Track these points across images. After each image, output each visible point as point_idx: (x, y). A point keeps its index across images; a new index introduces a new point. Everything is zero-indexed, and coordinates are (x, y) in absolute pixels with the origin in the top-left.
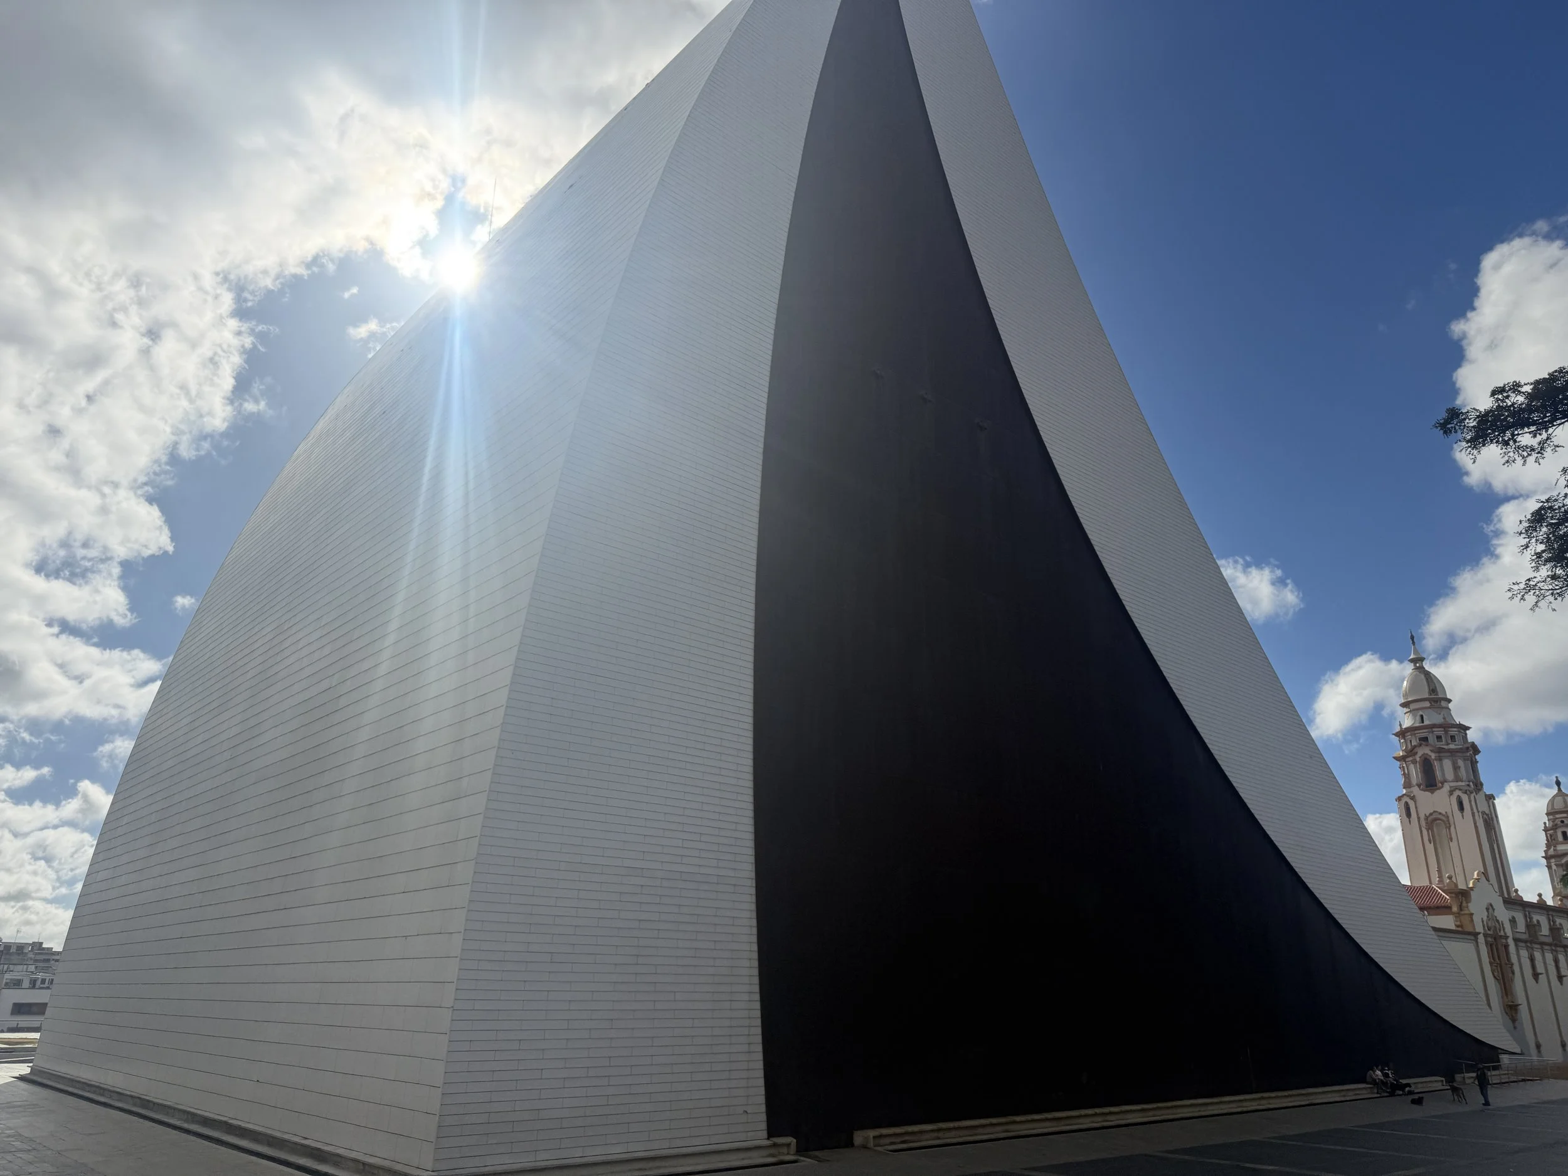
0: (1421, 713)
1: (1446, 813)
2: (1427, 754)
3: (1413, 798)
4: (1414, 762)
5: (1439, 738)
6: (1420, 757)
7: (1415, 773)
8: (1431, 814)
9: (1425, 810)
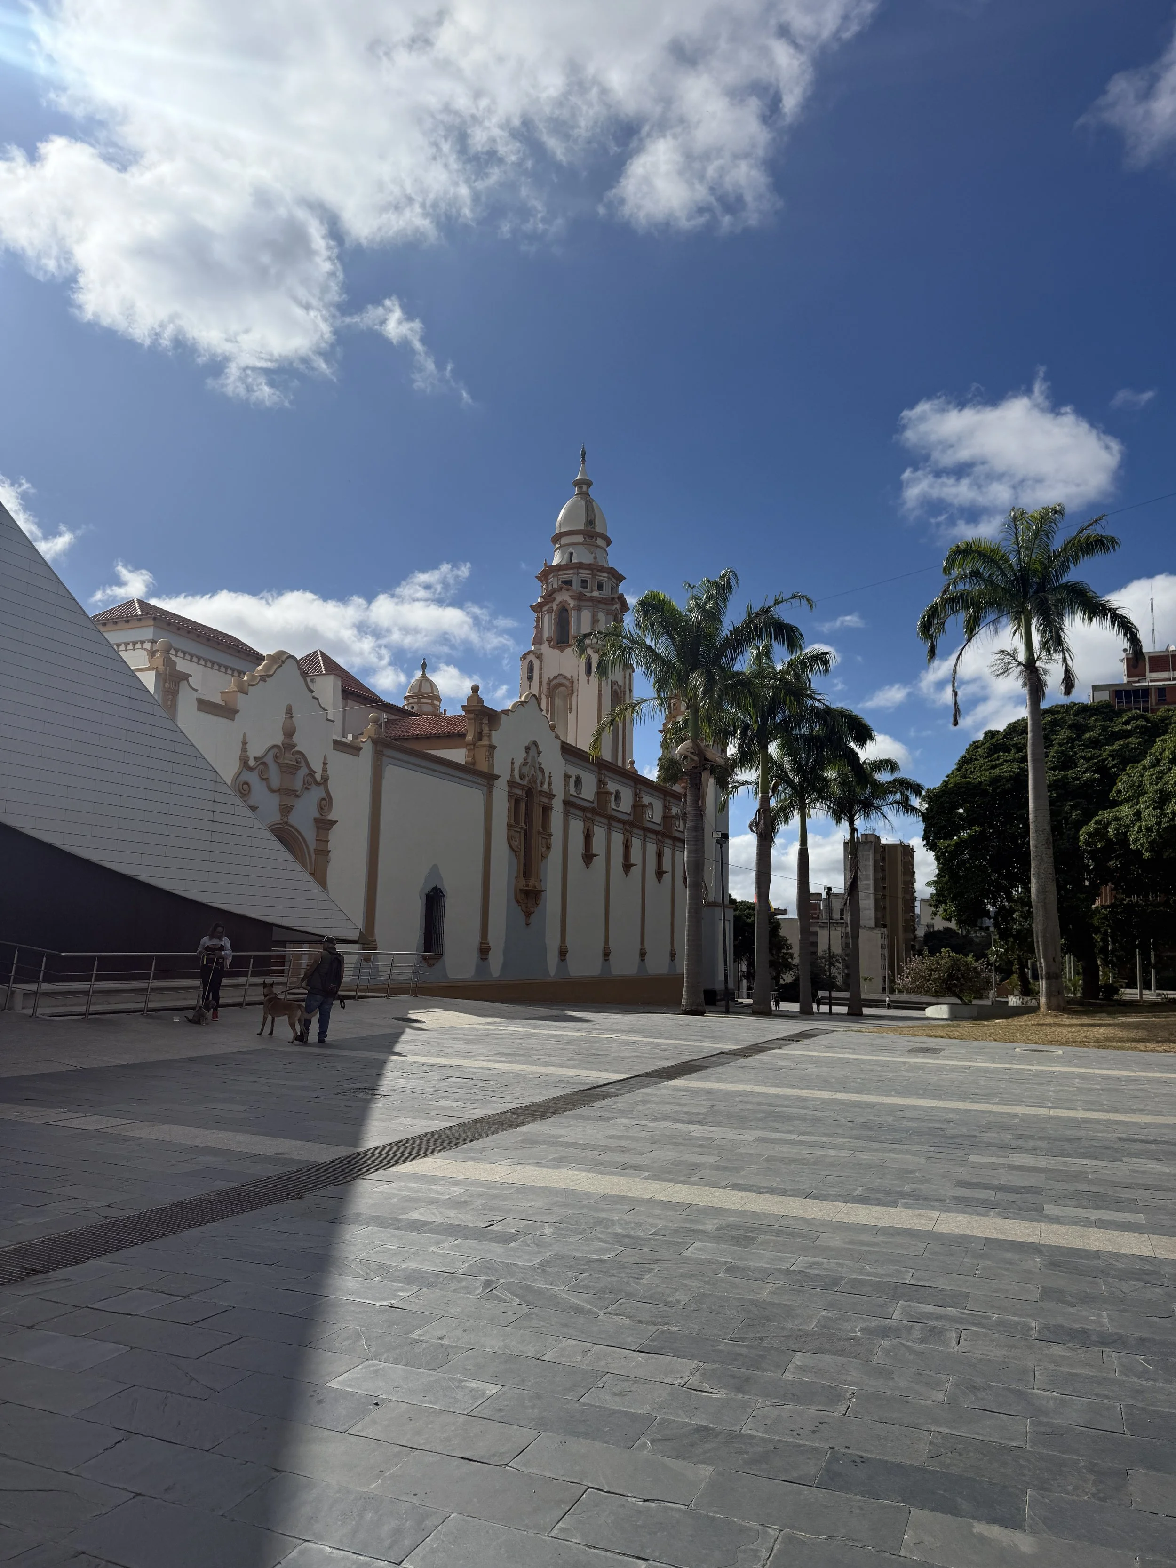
0: (571, 550)
1: (572, 677)
2: (566, 601)
3: (539, 657)
4: (550, 611)
5: (584, 583)
6: (557, 605)
7: (548, 623)
8: (555, 678)
9: (550, 672)
